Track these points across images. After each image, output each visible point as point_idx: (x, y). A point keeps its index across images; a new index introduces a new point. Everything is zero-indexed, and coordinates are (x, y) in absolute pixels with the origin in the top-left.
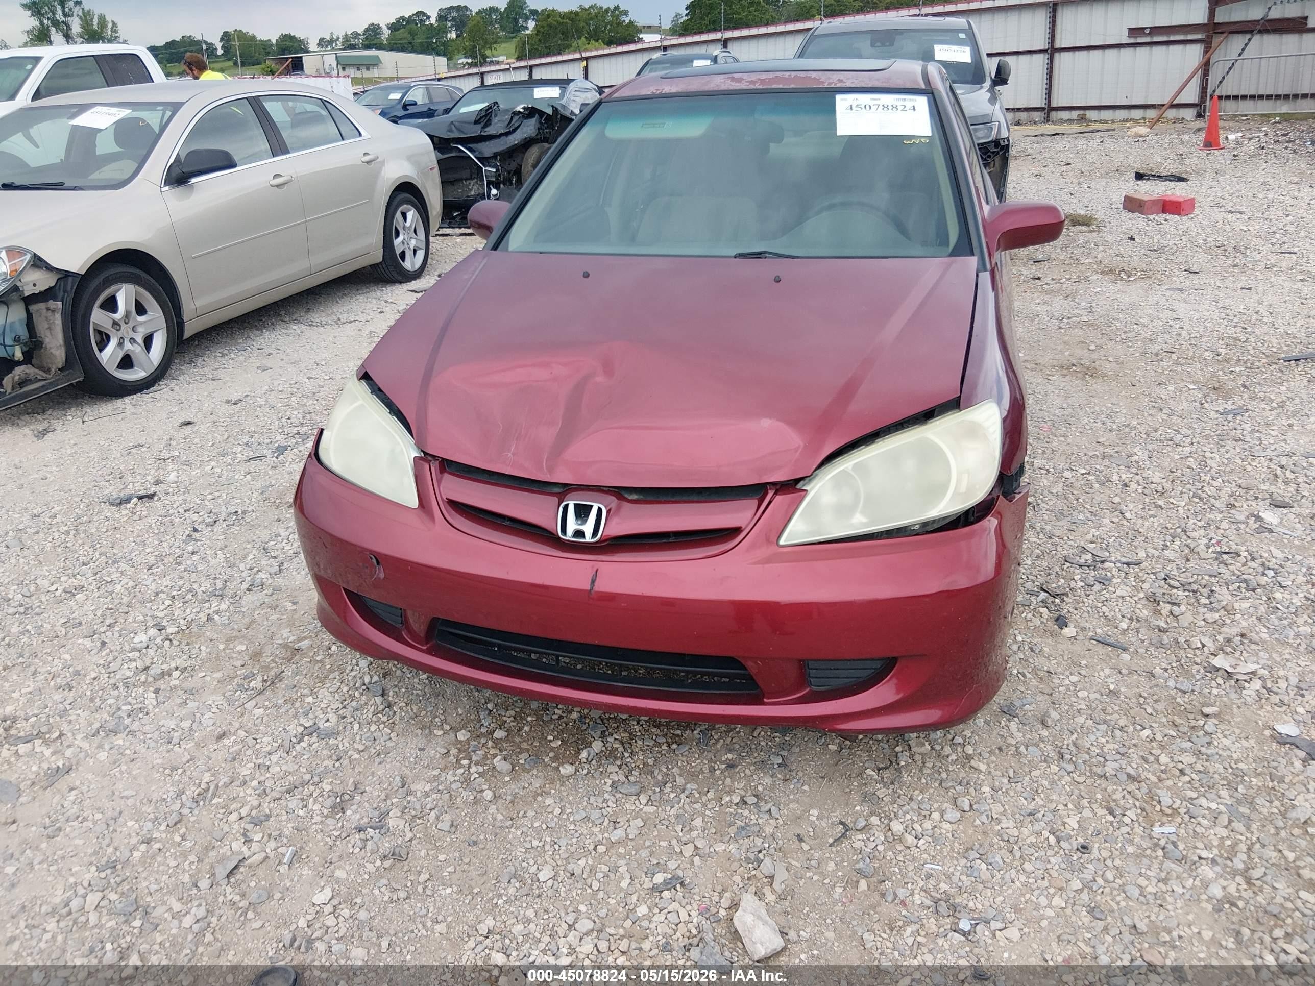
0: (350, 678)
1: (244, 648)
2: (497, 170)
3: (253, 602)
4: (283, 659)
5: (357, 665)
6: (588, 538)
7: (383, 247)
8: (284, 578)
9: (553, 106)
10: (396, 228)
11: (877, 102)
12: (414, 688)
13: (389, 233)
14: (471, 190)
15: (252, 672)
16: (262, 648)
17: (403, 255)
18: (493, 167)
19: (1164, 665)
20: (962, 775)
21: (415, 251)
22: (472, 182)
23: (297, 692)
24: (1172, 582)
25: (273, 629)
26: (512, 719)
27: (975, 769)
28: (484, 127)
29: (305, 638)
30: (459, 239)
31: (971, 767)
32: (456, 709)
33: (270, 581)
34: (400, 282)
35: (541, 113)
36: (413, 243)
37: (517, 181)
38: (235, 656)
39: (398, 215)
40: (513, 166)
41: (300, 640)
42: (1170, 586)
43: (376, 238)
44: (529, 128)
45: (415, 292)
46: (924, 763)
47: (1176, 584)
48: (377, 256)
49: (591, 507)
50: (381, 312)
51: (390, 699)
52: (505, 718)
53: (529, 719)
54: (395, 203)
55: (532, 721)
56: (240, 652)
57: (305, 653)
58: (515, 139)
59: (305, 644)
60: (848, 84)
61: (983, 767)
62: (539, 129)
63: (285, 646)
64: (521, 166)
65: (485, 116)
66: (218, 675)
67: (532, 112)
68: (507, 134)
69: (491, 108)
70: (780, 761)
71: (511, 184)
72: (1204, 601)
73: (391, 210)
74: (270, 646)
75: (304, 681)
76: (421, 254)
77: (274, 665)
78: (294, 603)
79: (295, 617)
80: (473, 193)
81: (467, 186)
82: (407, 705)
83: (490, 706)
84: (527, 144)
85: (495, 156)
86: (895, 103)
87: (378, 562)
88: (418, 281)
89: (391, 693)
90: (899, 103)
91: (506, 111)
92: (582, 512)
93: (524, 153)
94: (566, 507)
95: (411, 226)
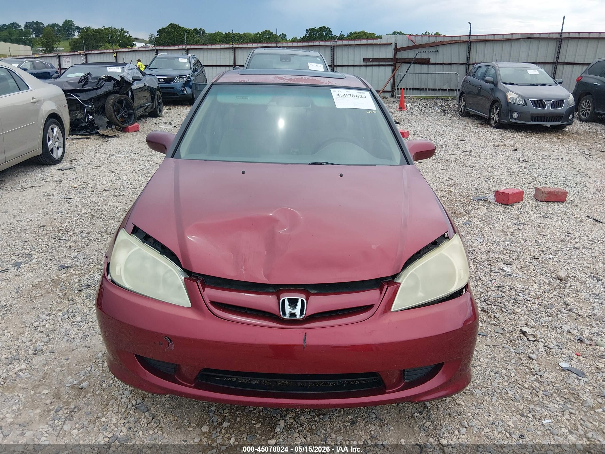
0: (123, 403)
1: (47, 392)
2: (92, 106)
3: (40, 362)
4: (75, 396)
5: (124, 394)
6: (298, 317)
7: (42, 147)
8: (53, 344)
9: (121, 77)
10: (49, 137)
11: (349, 93)
12: (164, 404)
13: (46, 139)
14: (77, 116)
15: (59, 407)
16: (58, 390)
17: (52, 150)
18: (90, 105)
19: (505, 342)
20: (456, 409)
21: (58, 148)
22: (78, 112)
23: (93, 416)
24: (488, 302)
25: (60, 377)
26: (228, 414)
27: (460, 405)
28: (84, 85)
29: (83, 381)
30: (74, 141)
31: (458, 404)
32: (194, 413)
33: (46, 347)
34: (51, 165)
35: (115, 80)
36: (57, 144)
37: (102, 112)
38: (43, 397)
39: (50, 130)
40: (100, 104)
41: (81, 382)
42: (487, 303)
43: (39, 142)
44: (109, 86)
45: (61, 170)
46: (437, 406)
47: (490, 303)
48: (39, 151)
49: (298, 299)
50: (46, 182)
51: (153, 412)
52: (224, 415)
53: (238, 413)
54: (48, 123)
55: (240, 414)
56: (45, 395)
57: (87, 391)
58: (102, 91)
59: (85, 384)
60: (334, 84)
61: (462, 403)
62: (114, 87)
63: (72, 387)
64: (105, 105)
65: (84, 79)
66: (38, 411)
67: (109, 79)
68: (97, 89)
69: (87, 75)
70: (375, 416)
71: (99, 113)
72: (504, 310)
73: (46, 127)
74: (63, 389)
75: (95, 408)
76: (61, 150)
77: (71, 400)
78: (67, 360)
79: (71, 368)
80: (78, 117)
81: (75, 114)
82: (165, 415)
83: (213, 409)
84: (108, 94)
85: (91, 99)
86: (357, 94)
87: (170, 340)
88: (60, 163)
89: (152, 409)
90: (359, 94)
91: (96, 78)
92: (293, 303)
93: (106, 99)
94: (284, 301)
95: (56, 135)
